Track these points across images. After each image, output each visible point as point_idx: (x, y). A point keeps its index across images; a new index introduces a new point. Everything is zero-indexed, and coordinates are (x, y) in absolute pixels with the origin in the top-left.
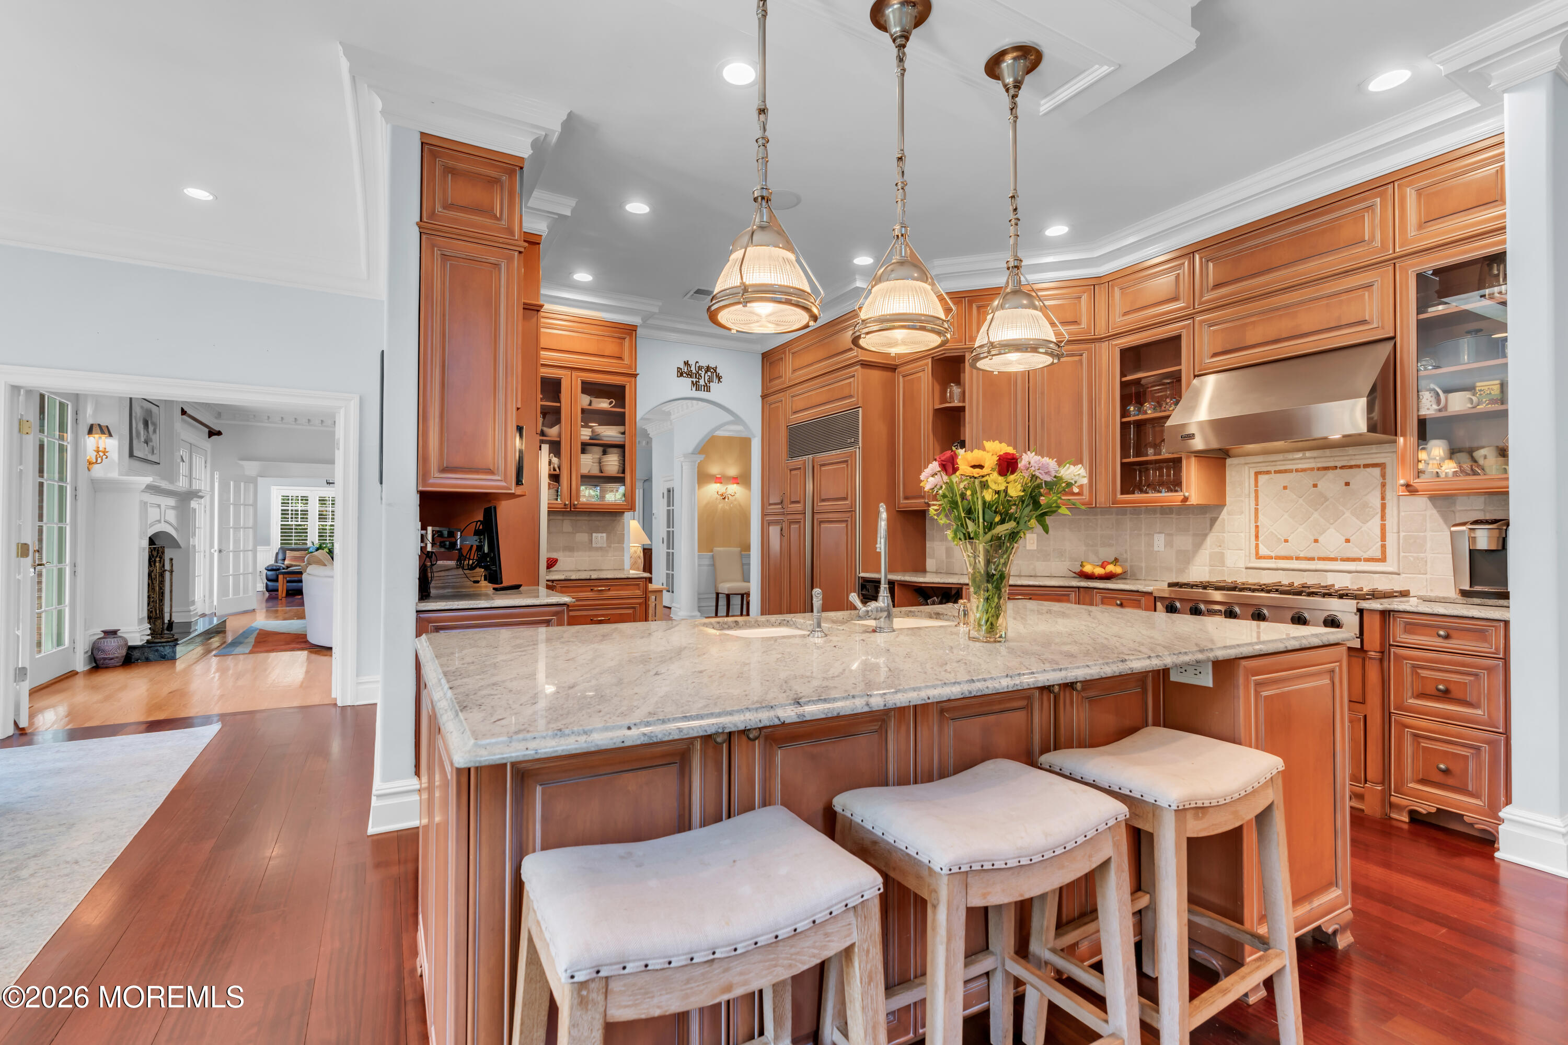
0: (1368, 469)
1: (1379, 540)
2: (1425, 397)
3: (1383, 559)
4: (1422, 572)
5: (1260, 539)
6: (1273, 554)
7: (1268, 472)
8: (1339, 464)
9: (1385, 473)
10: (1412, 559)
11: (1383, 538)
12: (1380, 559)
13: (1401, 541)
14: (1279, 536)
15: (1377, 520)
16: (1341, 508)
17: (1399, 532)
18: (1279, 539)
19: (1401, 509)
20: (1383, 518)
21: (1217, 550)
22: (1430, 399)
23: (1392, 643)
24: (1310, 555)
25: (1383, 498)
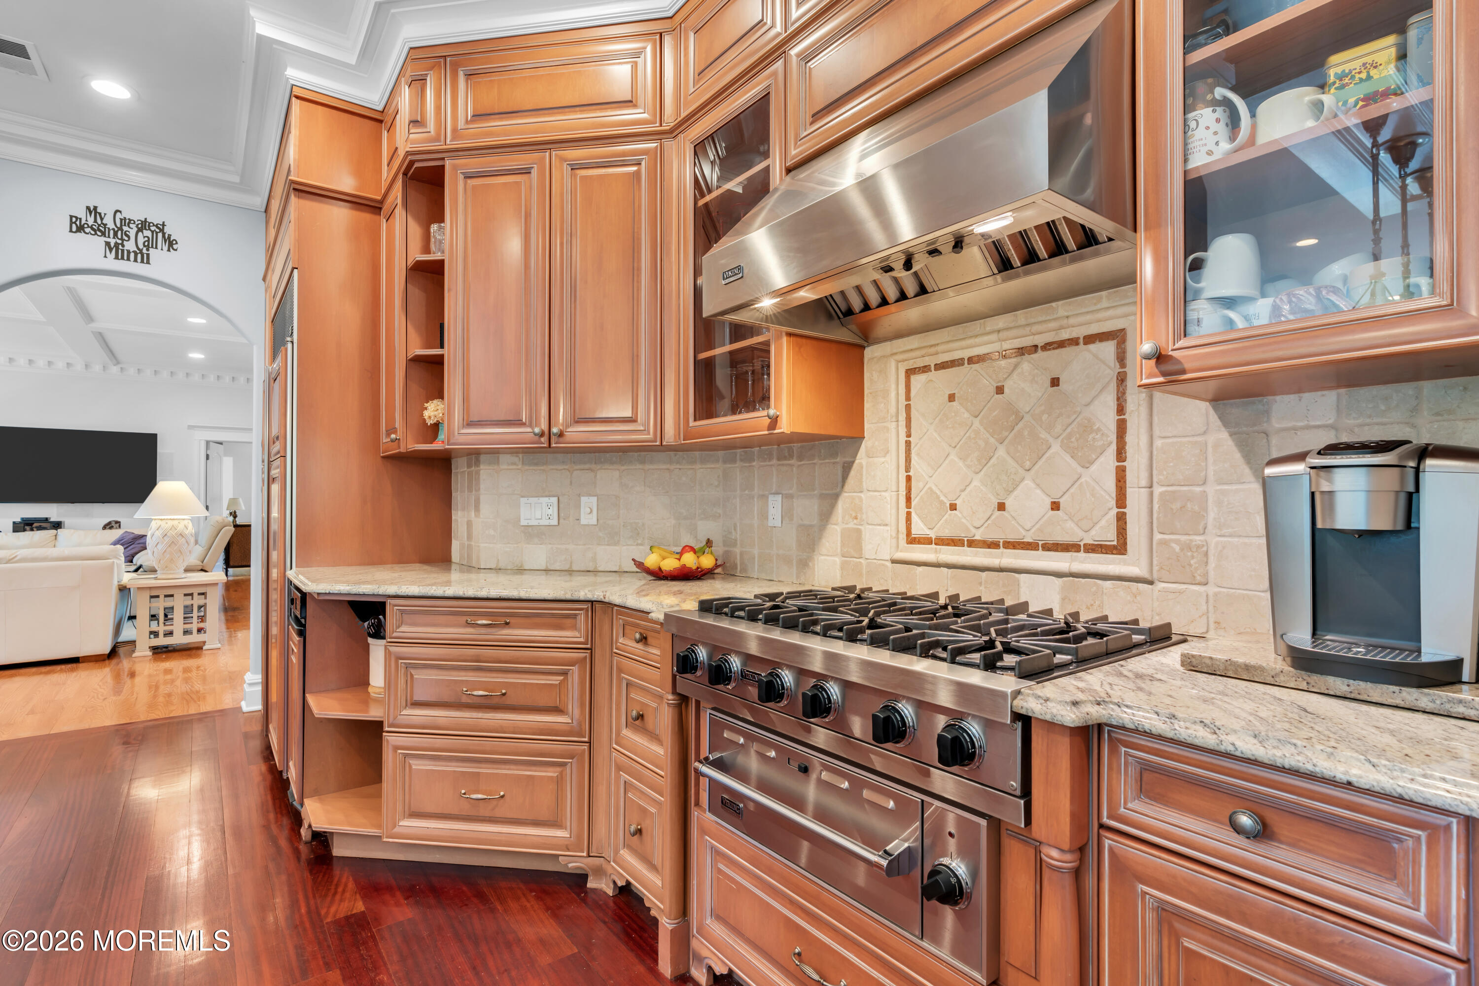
0: (1092, 347)
1: (1113, 503)
2: (1203, 123)
3: (1120, 548)
4: (1198, 578)
5: (913, 503)
6: (933, 535)
7: (925, 369)
8: (1040, 340)
9: (1124, 352)
10: (1177, 548)
11: (1121, 500)
12: (1114, 547)
13: (1156, 506)
14: (942, 498)
15: (1109, 460)
16: (1044, 435)
17: (1151, 487)
18: (942, 502)
19: (1157, 432)
20: (1121, 455)
21: (851, 525)
22: (1214, 127)
23: (1105, 820)
24: (991, 536)
25: (1121, 410)
